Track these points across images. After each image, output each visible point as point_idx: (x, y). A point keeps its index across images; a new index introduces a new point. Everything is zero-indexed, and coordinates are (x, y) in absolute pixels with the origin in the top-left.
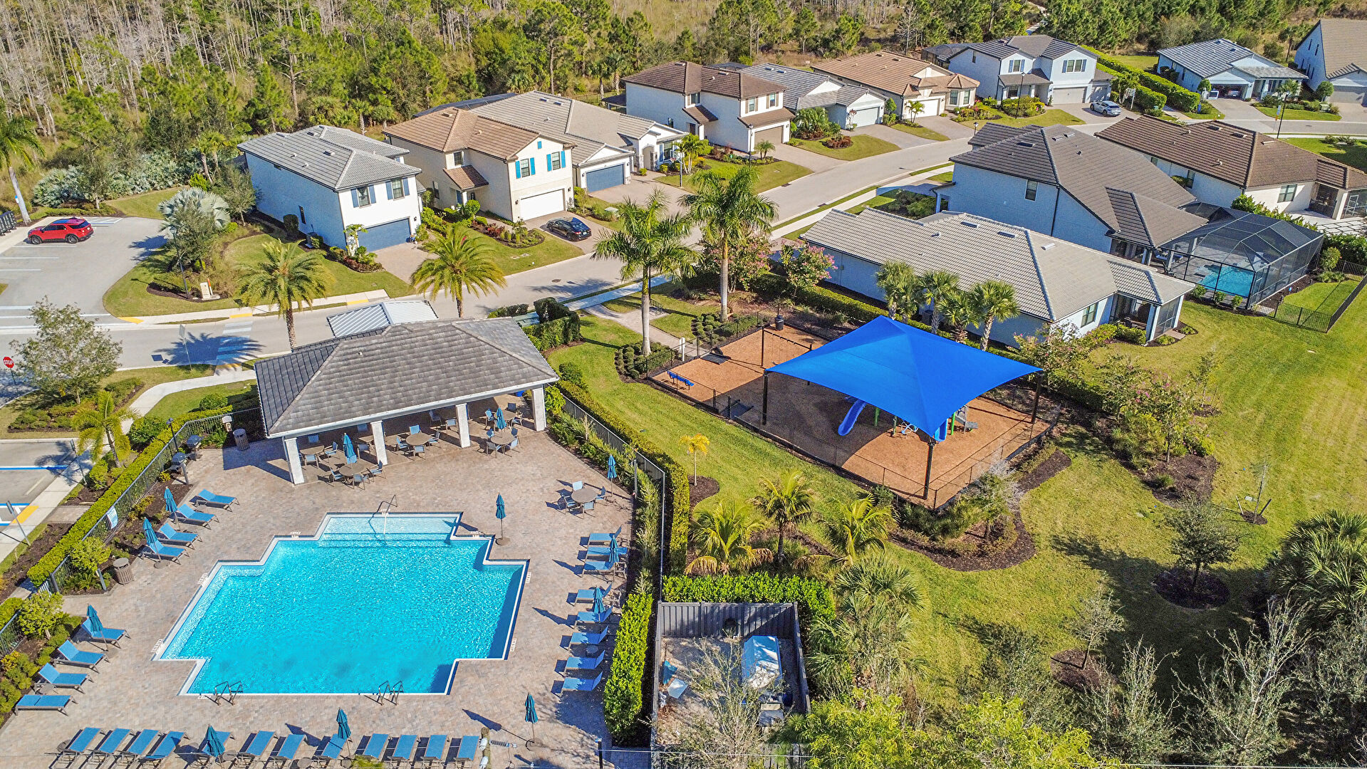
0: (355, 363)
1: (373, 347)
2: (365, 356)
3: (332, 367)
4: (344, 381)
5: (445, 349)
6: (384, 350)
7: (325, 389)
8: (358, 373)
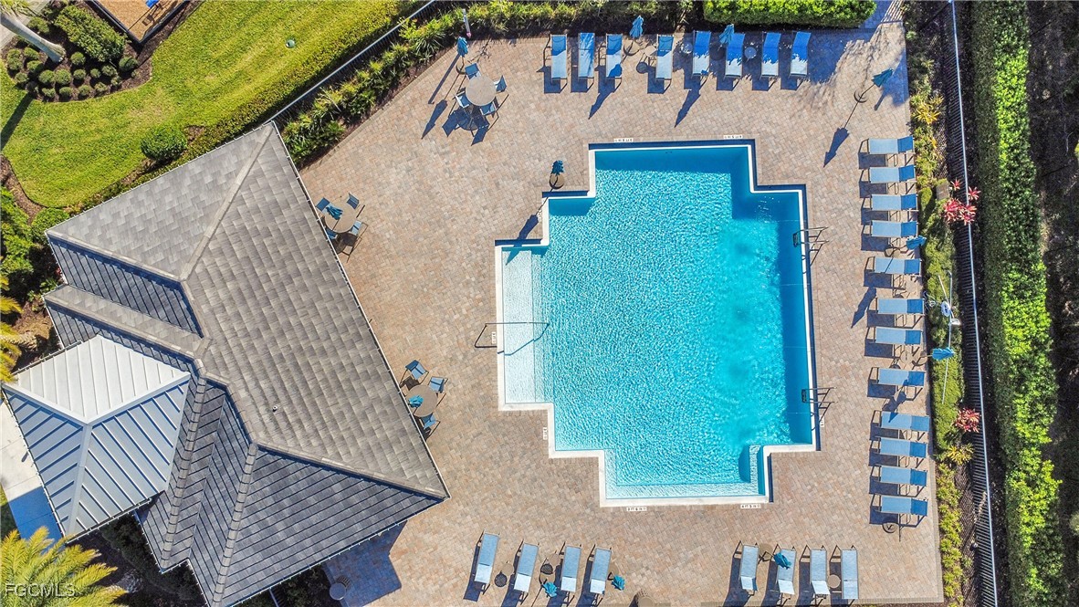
0: (294, 412)
1: (256, 393)
2: (278, 401)
3: (310, 444)
4: (334, 420)
5: (242, 285)
6: (260, 376)
7: (355, 443)
8: (314, 404)
